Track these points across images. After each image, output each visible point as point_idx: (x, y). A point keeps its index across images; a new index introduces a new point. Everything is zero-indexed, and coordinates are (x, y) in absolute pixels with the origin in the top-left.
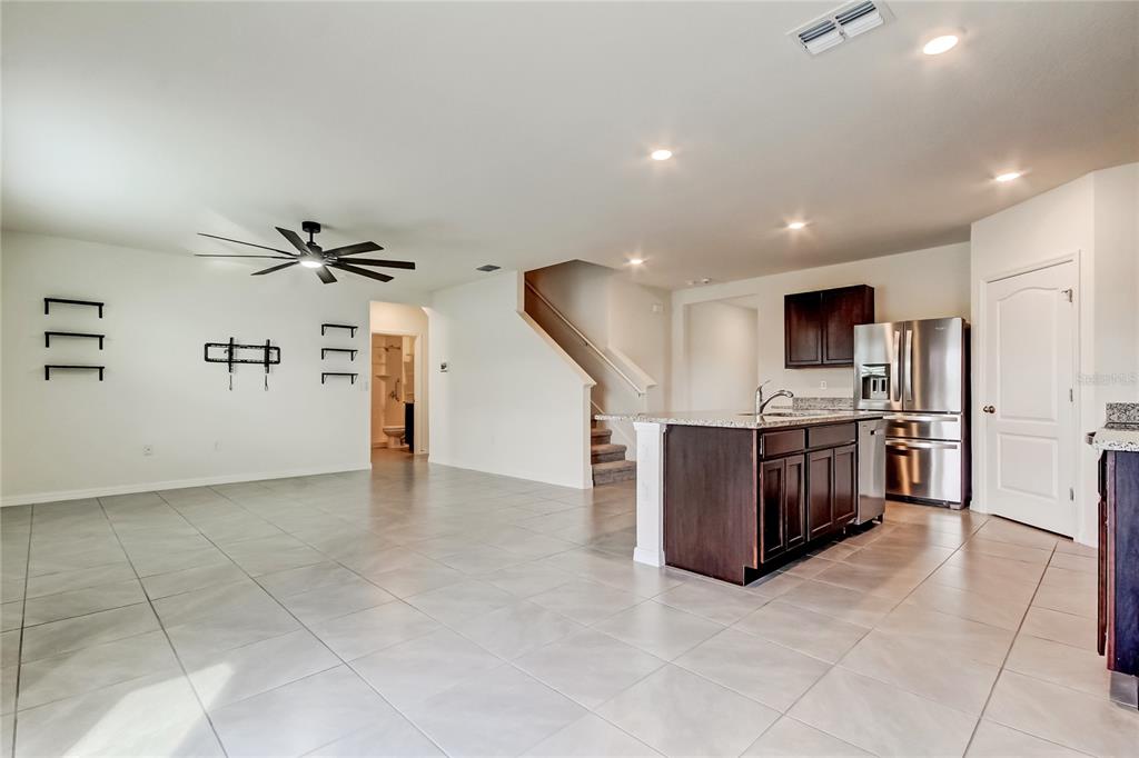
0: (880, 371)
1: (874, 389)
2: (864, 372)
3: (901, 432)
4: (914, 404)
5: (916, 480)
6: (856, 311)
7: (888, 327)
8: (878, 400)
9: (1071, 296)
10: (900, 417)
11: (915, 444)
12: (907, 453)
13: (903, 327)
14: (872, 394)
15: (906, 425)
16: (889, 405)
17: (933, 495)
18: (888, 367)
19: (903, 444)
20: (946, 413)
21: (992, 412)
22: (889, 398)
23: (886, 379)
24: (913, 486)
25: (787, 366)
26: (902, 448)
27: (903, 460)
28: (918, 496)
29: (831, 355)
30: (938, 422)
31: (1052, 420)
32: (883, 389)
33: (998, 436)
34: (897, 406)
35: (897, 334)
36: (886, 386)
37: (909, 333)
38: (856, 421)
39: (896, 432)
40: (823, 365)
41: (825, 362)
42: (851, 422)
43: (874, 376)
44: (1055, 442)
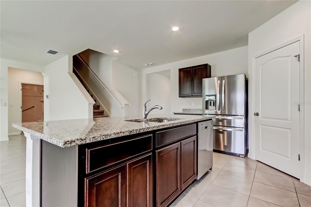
0: (213, 98)
1: (210, 106)
2: (207, 98)
3: (221, 123)
4: (225, 111)
5: (226, 144)
6: (204, 74)
7: (216, 78)
8: (212, 110)
9: (299, 58)
10: (220, 117)
11: (226, 129)
12: (222, 133)
13: (221, 78)
14: (210, 107)
15: (222, 120)
16: (216, 112)
17: (232, 151)
18: (215, 95)
19: (221, 129)
20: (238, 115)
21: (258, 115)
22: (216, 109)
23: (215, 101)
24: (225, 146)
25: (180, 97)
26: (221, 130)
27: (221, 135)
28: (227, 151)
29: (195, 92)
30: (234, 119)
31: (287, 120)
32: (214, 106)
33: (260, 126)
34: (219, 112)
35: (219, 82)
36: (215, 104)
37: (224, 81)
38: (197, 123)
39: (219, 124)
40: (192, 96)
41: (193, 95)
42: (195, 123)
43: (210, 100)
44: (289, 131)
